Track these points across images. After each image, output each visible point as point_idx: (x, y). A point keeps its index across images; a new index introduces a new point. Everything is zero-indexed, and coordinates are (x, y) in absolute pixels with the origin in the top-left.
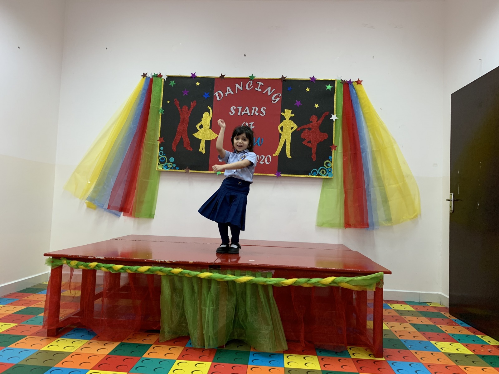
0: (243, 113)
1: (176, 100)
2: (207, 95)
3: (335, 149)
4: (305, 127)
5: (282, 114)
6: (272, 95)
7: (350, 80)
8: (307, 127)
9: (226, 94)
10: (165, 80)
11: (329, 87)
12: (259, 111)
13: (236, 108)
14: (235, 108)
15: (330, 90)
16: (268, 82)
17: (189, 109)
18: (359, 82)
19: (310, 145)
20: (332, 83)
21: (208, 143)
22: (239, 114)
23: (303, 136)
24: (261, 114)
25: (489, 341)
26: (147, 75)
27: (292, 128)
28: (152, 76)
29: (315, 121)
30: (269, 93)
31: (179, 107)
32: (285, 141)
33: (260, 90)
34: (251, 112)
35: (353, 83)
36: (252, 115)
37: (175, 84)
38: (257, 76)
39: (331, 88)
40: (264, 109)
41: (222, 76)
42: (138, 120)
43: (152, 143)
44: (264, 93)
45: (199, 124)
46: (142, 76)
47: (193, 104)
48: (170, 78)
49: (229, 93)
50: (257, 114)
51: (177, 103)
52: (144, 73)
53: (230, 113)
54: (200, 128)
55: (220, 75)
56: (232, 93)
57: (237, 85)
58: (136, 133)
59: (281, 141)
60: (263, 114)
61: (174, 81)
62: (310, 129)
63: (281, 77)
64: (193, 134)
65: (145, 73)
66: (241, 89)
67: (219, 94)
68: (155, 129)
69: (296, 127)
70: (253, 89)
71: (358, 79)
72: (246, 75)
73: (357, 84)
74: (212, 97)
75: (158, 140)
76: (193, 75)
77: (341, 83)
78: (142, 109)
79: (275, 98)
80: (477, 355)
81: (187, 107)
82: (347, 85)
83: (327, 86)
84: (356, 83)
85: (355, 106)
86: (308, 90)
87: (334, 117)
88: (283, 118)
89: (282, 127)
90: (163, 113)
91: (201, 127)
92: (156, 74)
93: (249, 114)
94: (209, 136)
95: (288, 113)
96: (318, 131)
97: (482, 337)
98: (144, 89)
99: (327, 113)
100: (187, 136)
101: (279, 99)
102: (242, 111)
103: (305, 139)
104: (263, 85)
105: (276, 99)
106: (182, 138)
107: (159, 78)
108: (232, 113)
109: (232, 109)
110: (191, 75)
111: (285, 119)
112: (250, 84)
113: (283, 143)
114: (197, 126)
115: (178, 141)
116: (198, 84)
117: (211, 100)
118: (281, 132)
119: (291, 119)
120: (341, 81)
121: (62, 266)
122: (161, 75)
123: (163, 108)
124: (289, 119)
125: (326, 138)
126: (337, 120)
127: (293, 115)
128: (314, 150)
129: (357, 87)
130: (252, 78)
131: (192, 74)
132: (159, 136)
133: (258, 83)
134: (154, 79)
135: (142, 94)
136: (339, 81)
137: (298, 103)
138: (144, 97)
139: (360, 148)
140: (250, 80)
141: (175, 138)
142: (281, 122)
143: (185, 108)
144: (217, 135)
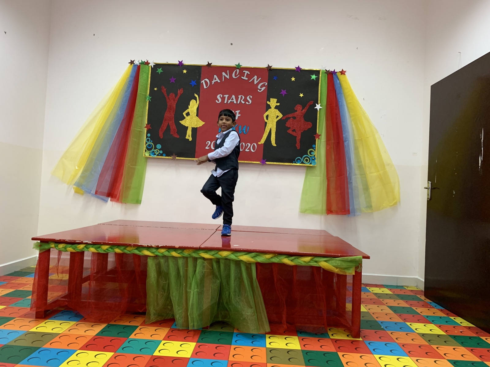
0: (229, 101)
1: (164, 87)
3: (319, 138)
4: (290, 116)
5: (268, 102)
6: (258, 84)
7: (334, 70)
8: (292, 116)
9: (213, 82)
10: (153, 67)
11: (314, 77)
12: (245, 100)
14: (222, 96)
15: (315, 79)
16: (254, 71)
17: (176, 96)
18: (343, 72)
19: (294, 134)
20: (317, 73)
21: (194, 130)
22: (225, 102)
23: (288, 124)
24: (247, 103)
25: (461, 323)
26: (134, 62)
27: (277, 117)
28: (140, 63)
29: (299, 111)
30: (256, 82)
31: (166, 94)
32: (271, 129)
33: (247, 79)
34: (237, 100)
35: (337, 73)
36: (238, 103)
37: (162, 71)
38: (244, 65)
40: (250, 97)
41: (209, 65)
42: (125, 107)
43: (139, 130)
44: (250, 81)
45: (186, 112)
46: (129, 63)
47: (180, 92)
48: (157, 66)
49: (216, 81)
50: (243, 102)
51: (164, 90)
52: (131, 61)
54: (187, 116)
55: (207, 64)
56: (219, 81)
57: (224, 74)
58: (123, 120)
59: (266, 129)
60: (249, 102)
61: (161, 69)
62: (294, 118)
63: (267, 66)
64: (180, 122)
65: (133, 60)
66: (228, 77)
67: (206, 82)
68: (142, 116)
69: (281, 116)
70: (240, 77)
71: (342, 69)
72: (232, 64)
73: (341, 74)
74: (199, 85)
75: (145, 127)
76: (181, 63)
77: (325, 73)
78: (129, 96)
79: (261, 87)
80: (450, 336)
81: (174, 95)
82: (331, 75)
83: (312, 76)
84: (340, 73)
85: (338, 96)
86: (293, 79)
87: (318, 107)
88: (269, 107)
89: (268, 115)
90: (150, 100)
91: (188, 114)
92: (143, 61)
93: (235, 102)
94: (196, 123)
95: (273, 102)
96: (303, 120)
97: (454, 319)
98: (131, 76)
99: (312, 103)
100: (174, 124)
101: (265, 88)
102: (229, 99)
103: (290, 128)
104: (249, 73)
105: (262, 88)
106: (168, 126)
107: (146, 65)
108: (218, 101)
109: (218, 97)
110: (178, 63)
111: (271, 108)
112: (236, 72)
113: (268, 131)
114: (184, 114)
115: (165, 128)
116: (185, 71)
117: (197, 88)
118: (266, 121)
119: (276, 107)
120: (325, 71)
121: (50, 249)
122: (149, 62)
123: (150, 95)
124: (275, 108)
125: (310, 127)
126: (321, 110)
127: (278, 104)
128: (299, 138)
129: (341, 77)
130: (238, 67)
131: (179, 61)
132: (146, 123)
133: (244, 71)
134: (141, 66)
135: (130, 81)
136: (324, 71)
137: (284, 92)
138: (132, 84)
139: (343, 137)
140: (237, 69)
141: (162, 125)
142: (267, 110)
143: (172, 95)
144: (204, 123)
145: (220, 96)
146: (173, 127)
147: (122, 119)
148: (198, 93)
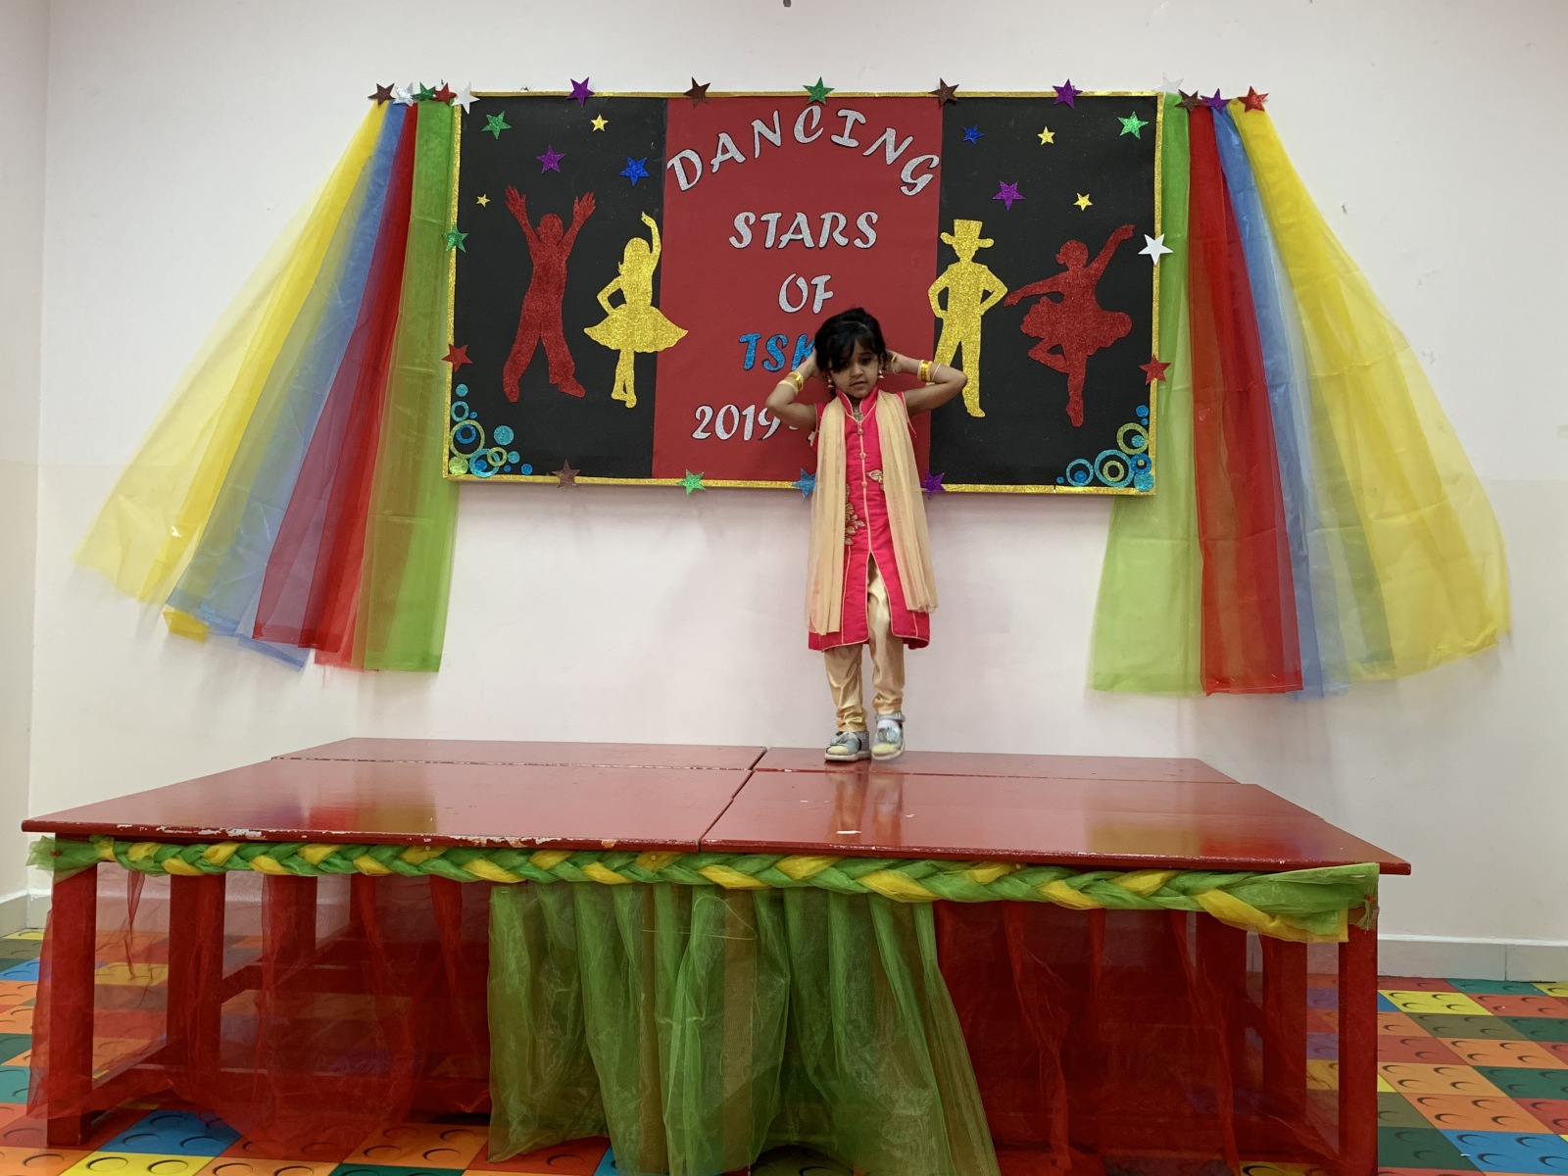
0: (785, 239)
1: (515, 192)
2: (635, 170)
3: (1162, 379)
4: (1038, 288)
5: (945, 236)
6: (901, 162)
7: (1218, 93)
8: (1046, 290)
9: (716, 162)
10: (468, 111)
11: (1132, 125)
12: (852, 231)
13: (758, 218)
14: (752, 220)
15: (1137, 135)
16: (883, 110)
17: (567, 225)
18: (1252, 102)
19: (1058, 363)
20: (1145, 106)
21: (645, 363)
22: (769, 243)
23: (1029, 326)
24: (858, 243)
26: (392, 94)
27: (986, 295)
28: (414, 97)
29: (1077, 266)
30: (891, 156)
31: (524, 220)
32: (960, 347)
33: (854, 143)
34: (816, 235)
35: (1230, 106)
36: (822, 243)
37: (505, 126)
38: (840, 87)
39: (1141, 129)
40: (869, 219)
41: (698, 91)
42: (362, 278)
43: (424, 370)
44: (867, 153)
45: (611, 288)
46: (371, 97)
47: (583, 208)
48: (486, 104)
49: (728, 156)
50: (842, 241)
51: (518, 203)
52: (379, 87)
53: (733, 240)
54: (615, 306)
55: (690, 87)
56: (740, 158)
57: (758, 126)
58: (357, 331)
59: (938, 352)
60: (865, 240)
61: (501, 117)
62: (1057, 297)
63: (936, 87)
64: (586, 330)
65: (385, 87)
66: (776, 139)
67: (685, 162)
68: (433, 314)
69: (999, 290)
70: (825, 139)
71: (1251, 90)
72: (792, 83)
73: (1247, 110)
74: (659, 174)
75: (447, 359)
76: (581, 89)
77: (1180, 105)
78: (376, 232)
79: (915, 174)
81: (558, 222)
82: (1204, 113)
83: (1125, 121)
84: (1243, 106)
85: (1238, 199)
86: (1047, 137)
87: (1154, 248)
88: (948, 256)
89: (946, 290)
90: (462, 248)
91: (617, 299)
92: (428, 88)
93: (809, 243)
94: (651, 333)
95: (967, 236)
96: (1091, 304)
98: (381, 151)
99: (1127, 231)
100: (563, 339)
101: (930, 176)
102: (781, 229)
103: (1038, 339)
104: (863, 120)
105: (917, 179)
106: (540, 352)
107: (443, 104)
108: (740, 239)
109: (739, 222)
110: (571, 89)
111: (957, 259)
112: (810, 117)
113: (950, 356)
114: (603, 298)
115: (525, 360)
116: (599, 123)
117: (653, 191)
118: (939, 313)
119: (980, 256)
120: (1180, 100)
122: (451, 90)
123: (461, 225)
124: (974, 260)
125: (1122, 331)
126: (1169, 260)
127: (989, 243)
128: (1077, 379)
129: (1246, 120)
130: (818, 96)
131: (574, 83)
132: (451, 340)
133: (841, 113)
134: (421, 107)
135: (377, 173)
136: (1175, 98)
137: (1009, 193)
138: (385, 183)
139: (1262, 369)
140: (812, 104)
141: (516, 347)
142: (941, 270)
143: (552, 223)
144: (684, 333)
145: (747, 220)
146: (560, 353)
147: (352, 328)
148: (656, 210)
